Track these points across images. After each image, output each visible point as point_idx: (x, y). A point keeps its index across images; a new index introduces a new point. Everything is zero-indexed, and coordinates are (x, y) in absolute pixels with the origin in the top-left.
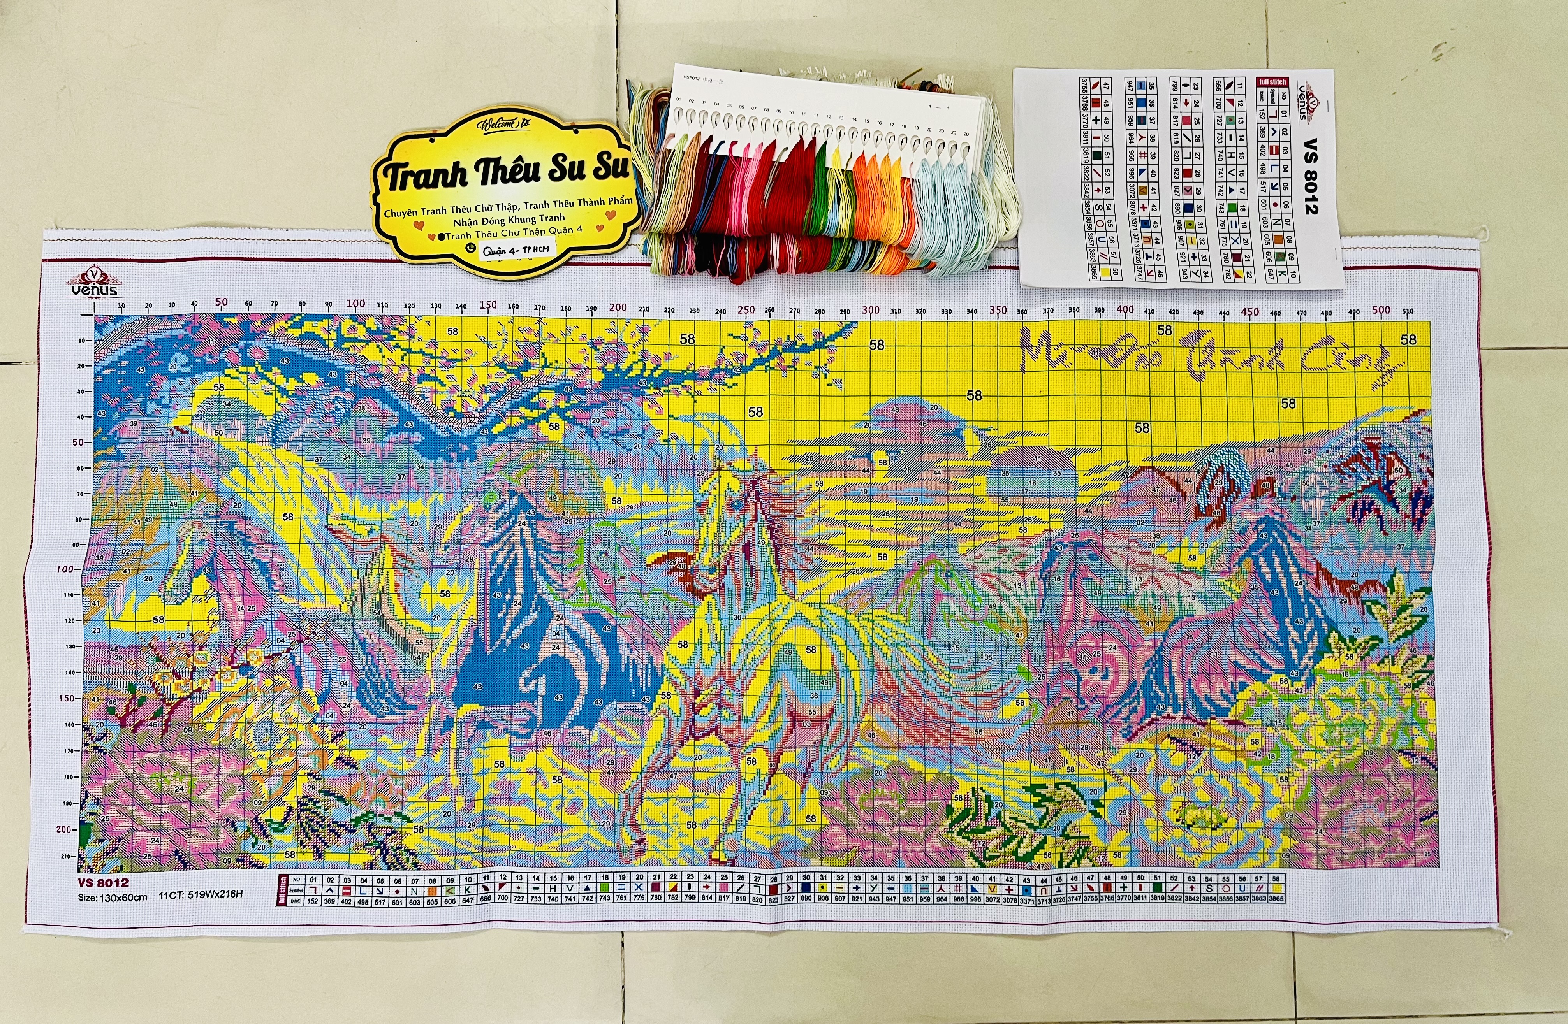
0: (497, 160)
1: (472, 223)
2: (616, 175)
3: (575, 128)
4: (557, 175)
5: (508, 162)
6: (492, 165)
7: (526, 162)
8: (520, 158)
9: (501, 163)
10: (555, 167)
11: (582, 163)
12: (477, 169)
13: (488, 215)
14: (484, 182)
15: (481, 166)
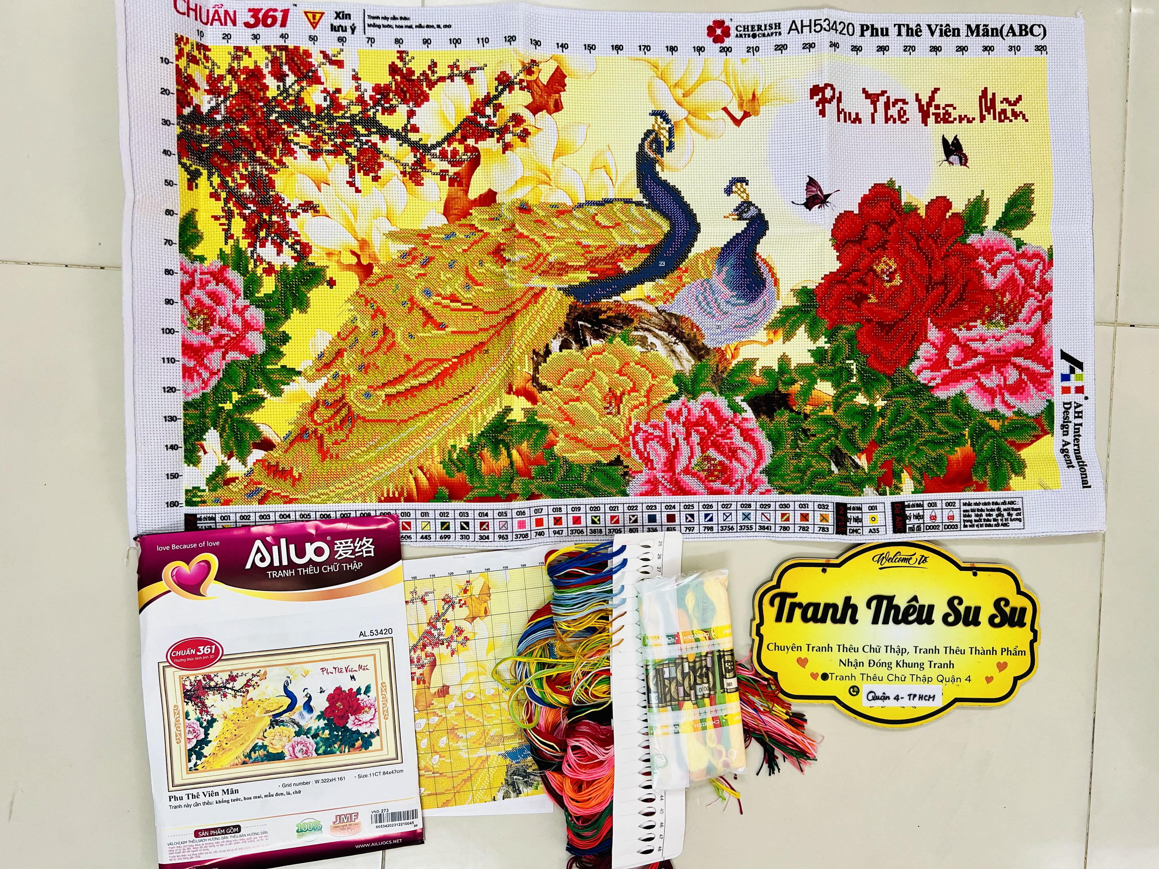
0: (891, 599)
1: (858, 664)
2: (1012, 625)
3: (974, 570)
4: (951, 619)
5: (901, 602)
6: (885, 603)
7: (921, 602)
8: (915, 599)
9: (895, 603)
10: (949, 611)
11: (978, 609)
12: (869, 606)
13: (875, 656)
14: (875, 621)
15: (874, 604)
